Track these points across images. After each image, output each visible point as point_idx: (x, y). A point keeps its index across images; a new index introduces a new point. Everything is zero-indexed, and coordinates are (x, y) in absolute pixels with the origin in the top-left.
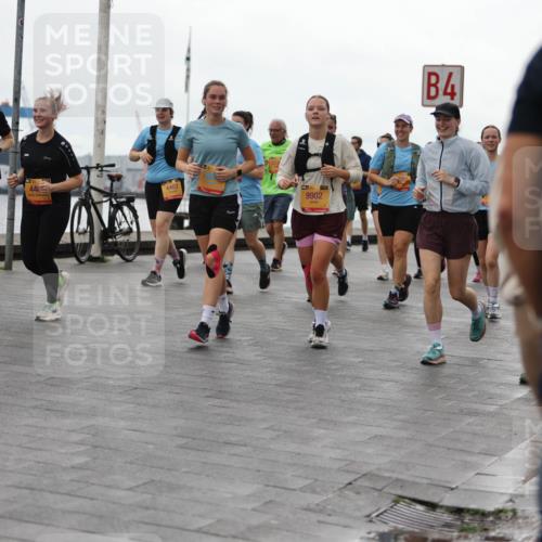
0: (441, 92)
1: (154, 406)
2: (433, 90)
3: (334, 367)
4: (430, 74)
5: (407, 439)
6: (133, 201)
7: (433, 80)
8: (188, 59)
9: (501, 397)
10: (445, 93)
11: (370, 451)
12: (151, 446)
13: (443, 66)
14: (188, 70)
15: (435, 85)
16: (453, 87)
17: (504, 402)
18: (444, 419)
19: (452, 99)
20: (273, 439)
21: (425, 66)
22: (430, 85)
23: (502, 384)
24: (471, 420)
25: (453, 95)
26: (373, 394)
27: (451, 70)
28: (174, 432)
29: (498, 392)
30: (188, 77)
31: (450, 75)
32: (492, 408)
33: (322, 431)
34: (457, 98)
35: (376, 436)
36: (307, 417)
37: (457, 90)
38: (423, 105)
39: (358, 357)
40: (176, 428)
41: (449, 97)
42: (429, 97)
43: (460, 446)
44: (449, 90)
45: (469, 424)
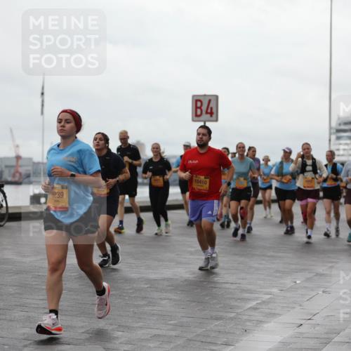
0: (204, 112)
1: (11, 321)
2: (199, 111)
3: (131, 291)
4: (197, 101)
5: (176, 336)
6: (3, 186)
7: (199, 104)
8: (42, 94)
9: (238, 307)
10: (207, 113)
11: (152, 345)
12: (6, 347)
13: (205, 95)
14: (43, 101)
15: (200, 108)
16: (211, 109)
17: (239, 311)
18: (200, 323)
19: (211, 116)
20: (87, 339)
21: (194, 96)
22: (197, 108)
23: (239, 299)
24: (217, 323)
25: (211, 114)
26: (155, 308)
27: (210, 98)
28: (23, 337)
29: (236, 304)
30: (43, 105)
31: (210, 101)
32: (232, 315)
33: (120, 333)
34: (214, 116)
35: (155, 335)
36: (111, 324)
37: (214, 110)
38: (193, 120)
39: (146, 284)
40: (24, 334)
41: (209, 115)
42: (196, 115)
43: (209, 340)
44: (209, 111)
45: (216, 325)
